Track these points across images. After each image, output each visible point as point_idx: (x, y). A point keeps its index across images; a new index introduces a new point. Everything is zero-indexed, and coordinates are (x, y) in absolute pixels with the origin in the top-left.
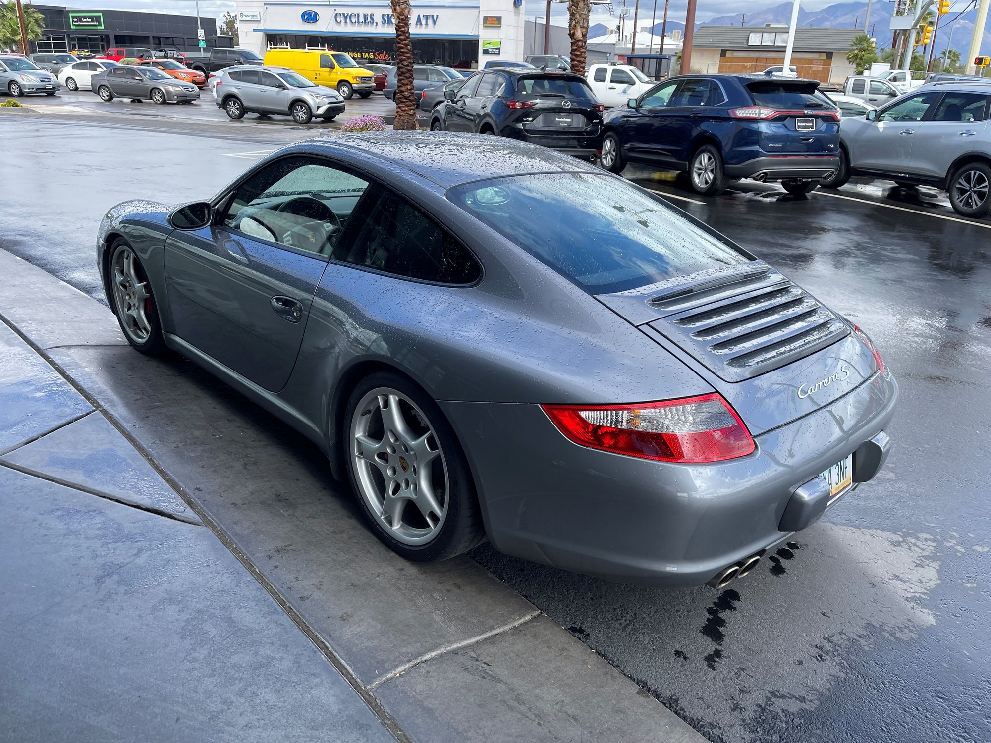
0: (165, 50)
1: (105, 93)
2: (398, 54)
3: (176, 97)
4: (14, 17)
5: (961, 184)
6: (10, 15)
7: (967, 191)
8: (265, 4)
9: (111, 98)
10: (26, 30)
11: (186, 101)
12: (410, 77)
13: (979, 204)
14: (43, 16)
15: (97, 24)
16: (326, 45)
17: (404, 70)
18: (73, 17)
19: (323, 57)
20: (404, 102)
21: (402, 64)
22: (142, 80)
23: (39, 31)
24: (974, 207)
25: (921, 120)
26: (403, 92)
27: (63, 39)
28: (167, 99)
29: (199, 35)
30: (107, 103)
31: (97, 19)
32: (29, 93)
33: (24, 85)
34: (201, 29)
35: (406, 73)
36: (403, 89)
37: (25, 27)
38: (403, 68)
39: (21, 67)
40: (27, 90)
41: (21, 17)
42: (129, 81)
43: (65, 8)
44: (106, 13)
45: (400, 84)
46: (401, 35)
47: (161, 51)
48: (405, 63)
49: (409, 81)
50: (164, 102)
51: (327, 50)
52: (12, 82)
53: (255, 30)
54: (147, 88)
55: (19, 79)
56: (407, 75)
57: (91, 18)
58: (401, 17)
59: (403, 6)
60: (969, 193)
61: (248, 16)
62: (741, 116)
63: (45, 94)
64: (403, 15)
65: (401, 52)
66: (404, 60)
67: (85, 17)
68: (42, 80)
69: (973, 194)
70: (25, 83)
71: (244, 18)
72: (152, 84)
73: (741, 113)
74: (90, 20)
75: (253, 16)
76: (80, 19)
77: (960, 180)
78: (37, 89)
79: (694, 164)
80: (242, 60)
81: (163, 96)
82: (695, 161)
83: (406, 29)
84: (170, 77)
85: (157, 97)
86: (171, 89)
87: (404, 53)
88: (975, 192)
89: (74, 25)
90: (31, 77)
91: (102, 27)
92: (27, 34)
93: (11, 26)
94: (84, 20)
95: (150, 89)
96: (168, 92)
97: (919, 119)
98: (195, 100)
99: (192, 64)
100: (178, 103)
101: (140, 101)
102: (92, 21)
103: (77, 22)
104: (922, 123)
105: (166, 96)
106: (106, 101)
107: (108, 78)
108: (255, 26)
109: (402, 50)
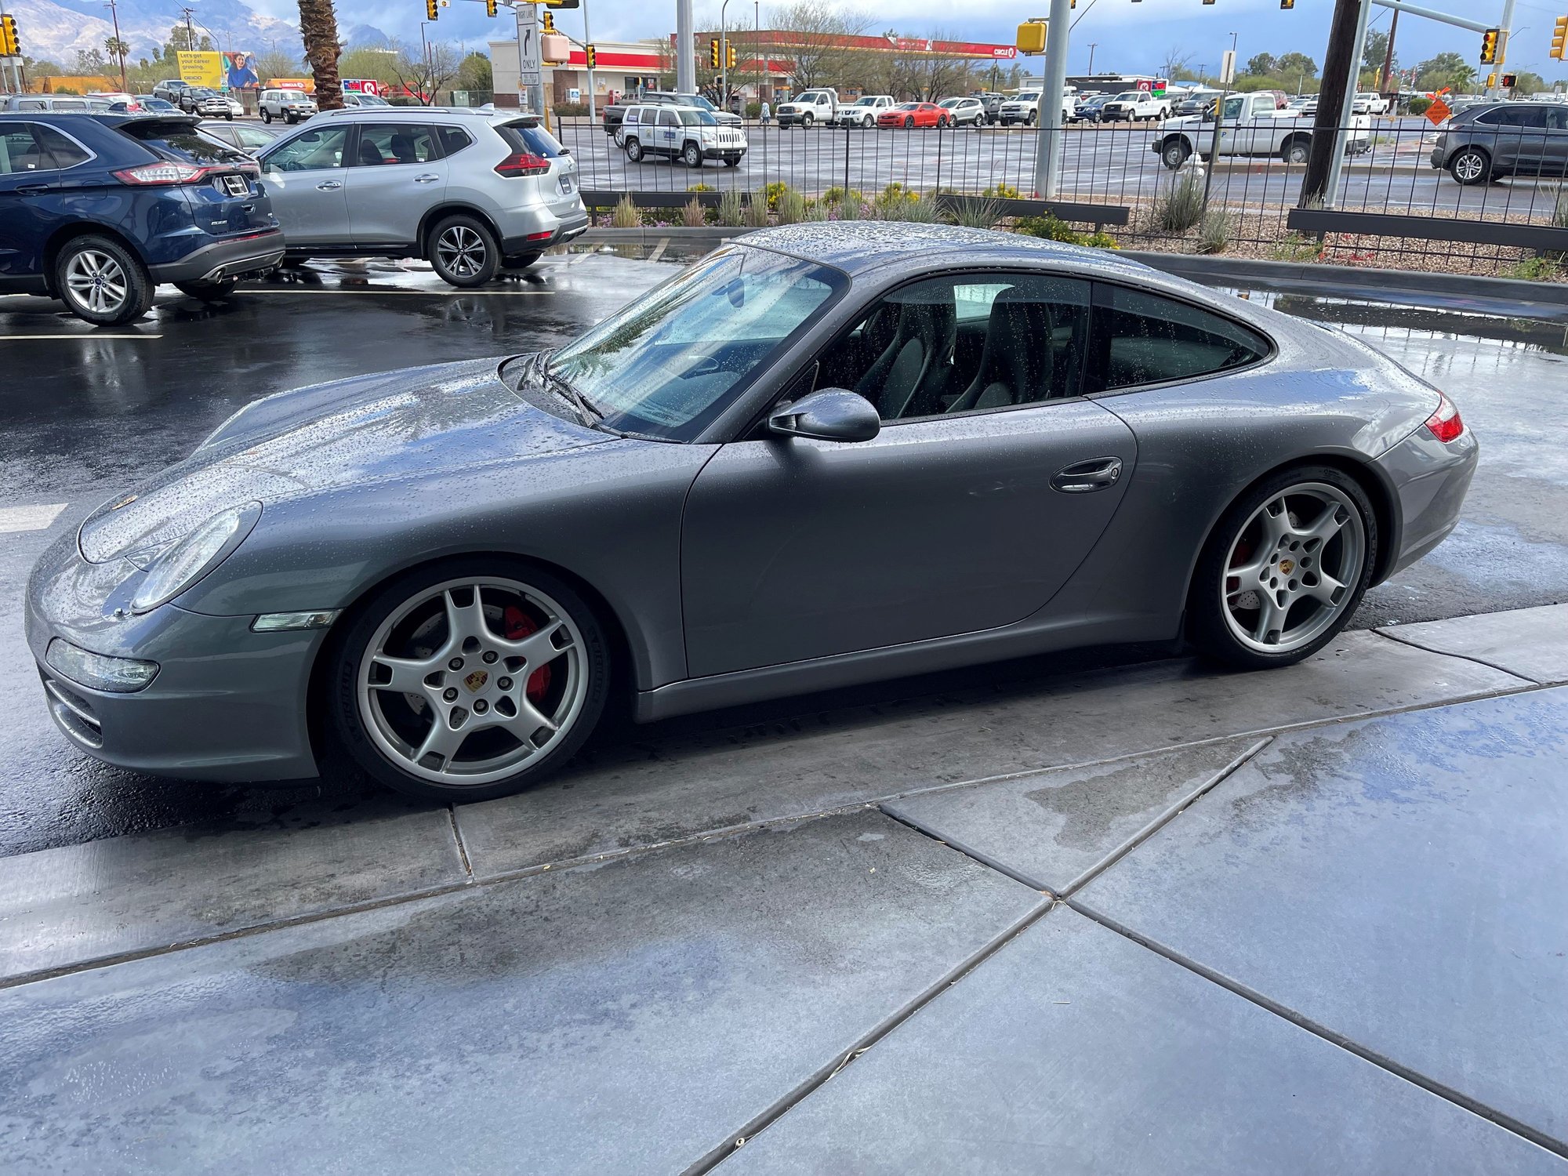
5: (442, 246)
7: (456, 255)
13: (480, 269)
24: (474, 273)
25: (342, 166)
60: (459, 257)
62: (143, 180)
69: (465, 257)
73: (144, 176)
77: (440, 242)
79: (65, 276)
82: (66, 270)
88: (466, 253)
97: (337, 165)
104: (345, 171)
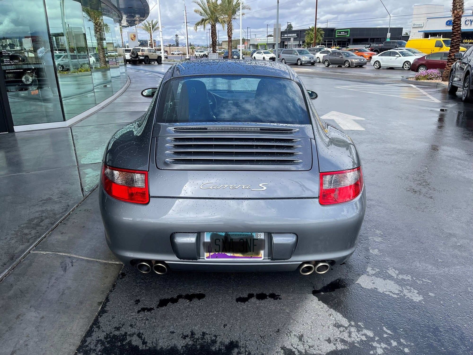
0: (370, 44)
1: (326, 64)
2: (452, 36)
3: (355, 64)
4: (313, 34)
6: (311, 33)
8: (427, 18)
9: (328, 65)
10: (316, 38)
11: (360, 66)
12: (457, 48)
14: (324, 33)
15: (347, 34)
16: (442, 36)
17: (454, 44)
18: (338, 32)
19: (437, 42)
20: (450, 62)
21: (453, 41)
22: (342, 57)
23: (321, 38)
26: (451, 56)
27: (332, 42)
28: (350, 65)
29: (387, 36)
30: (327, 67)
31: (347, 32)
32: (304, 64)
33: (303, 61)
34: (389, 33)
35: (455, 46)
36: (451, 55)
37: (316, 37)
38: (453, 43)
39: (304, 53)
40: (304, 63)
41: (315, 33)
42: (337, 58)
43: (335, 28)
44: (351, 29)
45: (450, 52)
46: (455, 25)
47: (368, 44)
48: (455, 41)
49: (456, 50)
50: (349, 67)
51: (442, 38)
52: (299, 59)
53: (419, 31)
54: (344, 60)
55: (301, 58)
56: (455, 47)
57: (345, 32)
58: (456, 16)
59: (458, 10)
61: (417, 25)
63: (311, 64)
64: (458, 15)
65: (454, 35)
66: (455, 39)
67: (342, 32)
68: (310, 58)
70: (303, 60)
71: (415, 26)
72: (345, 58)
74: (344, 33)
75: (420, 25)
76: (340, 32)
78: (308, 62)
80: (398, 46)
81: (349, 64)
83: (459, 22)
84: (356, 55)
85: (347, 65)
86: (354, 60)
87: (455, 35)
89: (337, 35)
90: (306, 57)
91: (349, 36)
92: (316, 40)
93: (311, 37)
94: (341, 33)
95: (345, 61)
96: (352, 62)
98: (364, 65)
99: (374, 49)
100: (356, 67)
101: (341, 67)
102: (345, 33)
103: (338, 34)
105: (350, 64)
106: (326, 66)
107: (329, 57)
108: (420, 30)
109: (454, 34)
